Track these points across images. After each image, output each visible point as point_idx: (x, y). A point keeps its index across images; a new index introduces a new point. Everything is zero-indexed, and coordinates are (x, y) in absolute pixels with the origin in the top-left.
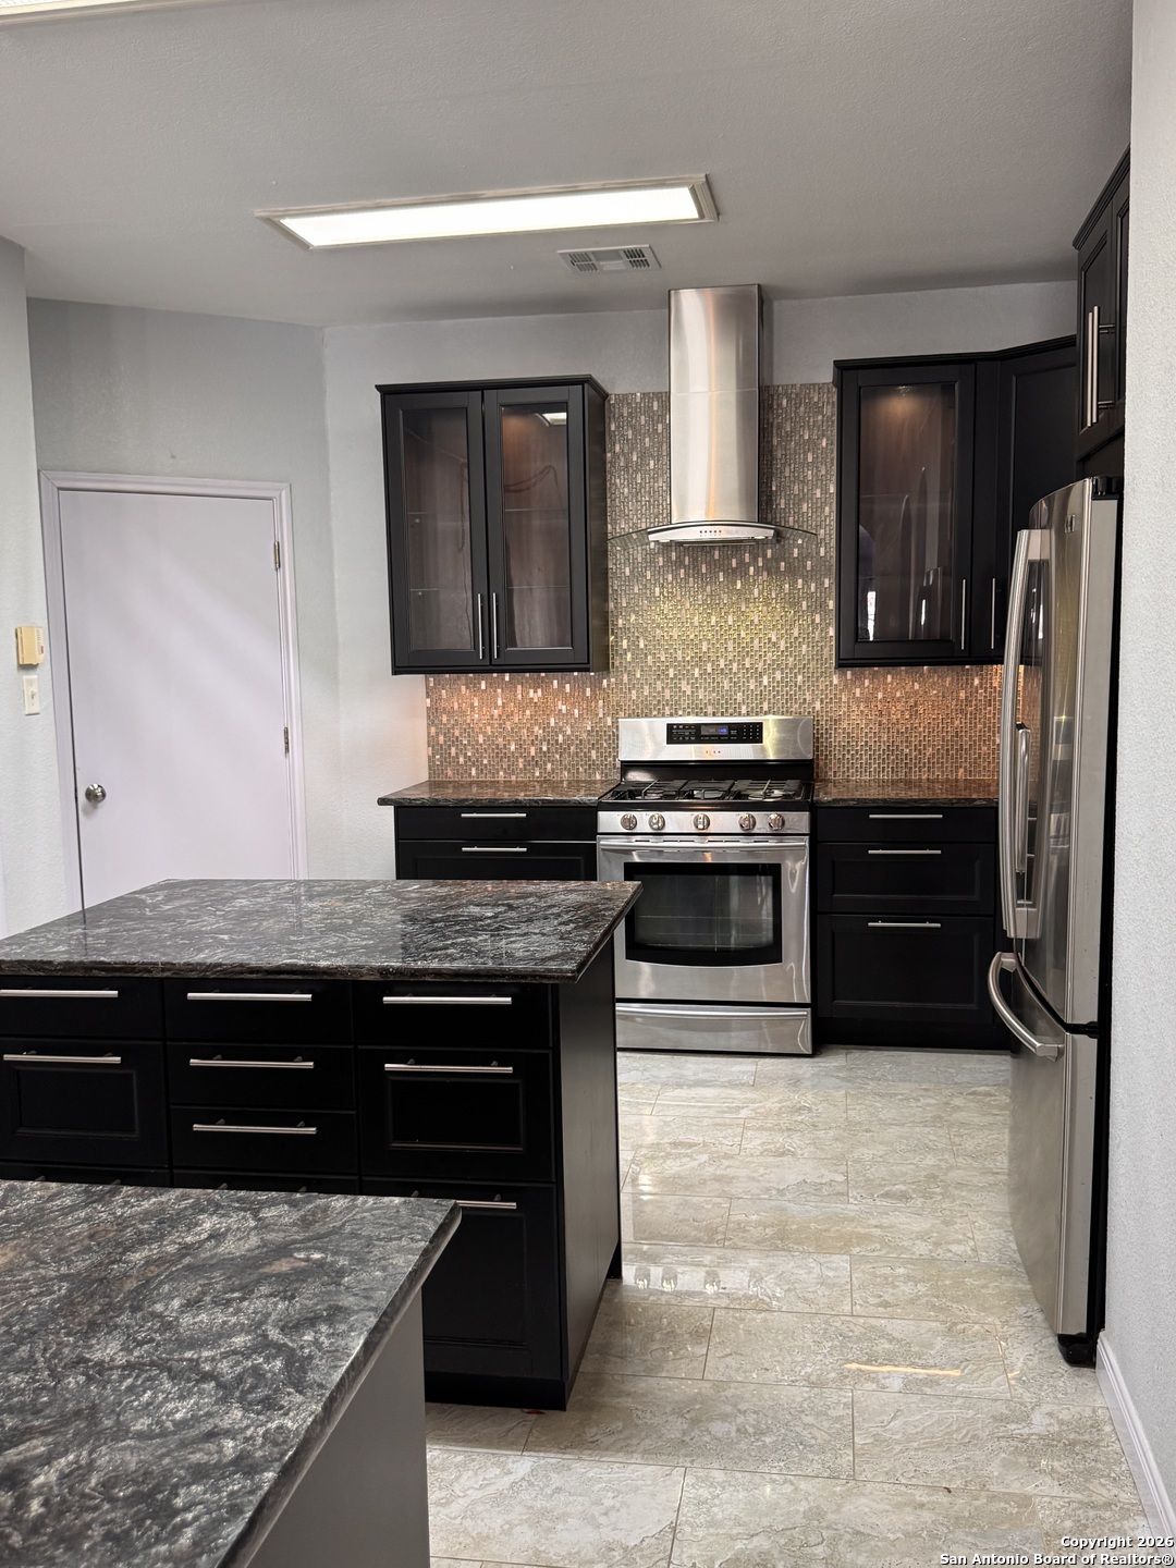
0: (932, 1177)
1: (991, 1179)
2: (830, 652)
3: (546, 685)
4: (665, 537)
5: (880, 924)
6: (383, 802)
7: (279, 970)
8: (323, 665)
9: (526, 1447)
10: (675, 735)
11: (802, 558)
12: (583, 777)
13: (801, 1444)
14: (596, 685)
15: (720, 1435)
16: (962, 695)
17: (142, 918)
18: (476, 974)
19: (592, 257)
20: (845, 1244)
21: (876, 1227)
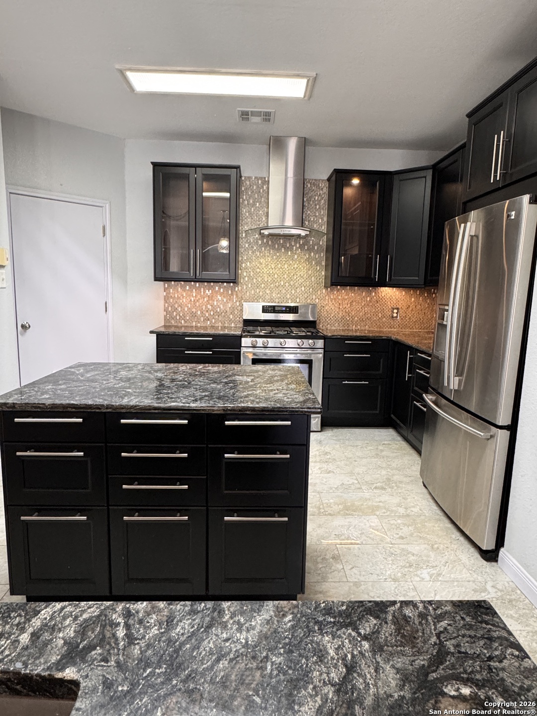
0: (388, 479)
2: (322, 281)
3: (213, 288)
4: (267, 232)
5: (346, 382)
6: (152, 332)
7: (170, 409)
8: (121, 275)
10: (265, 310)
11: (313, 246)
12: (226, 325)
14: (233, 289)
18: (273, 410)
19: (250, 114)
20: (373, 510)
21: (380, 502)
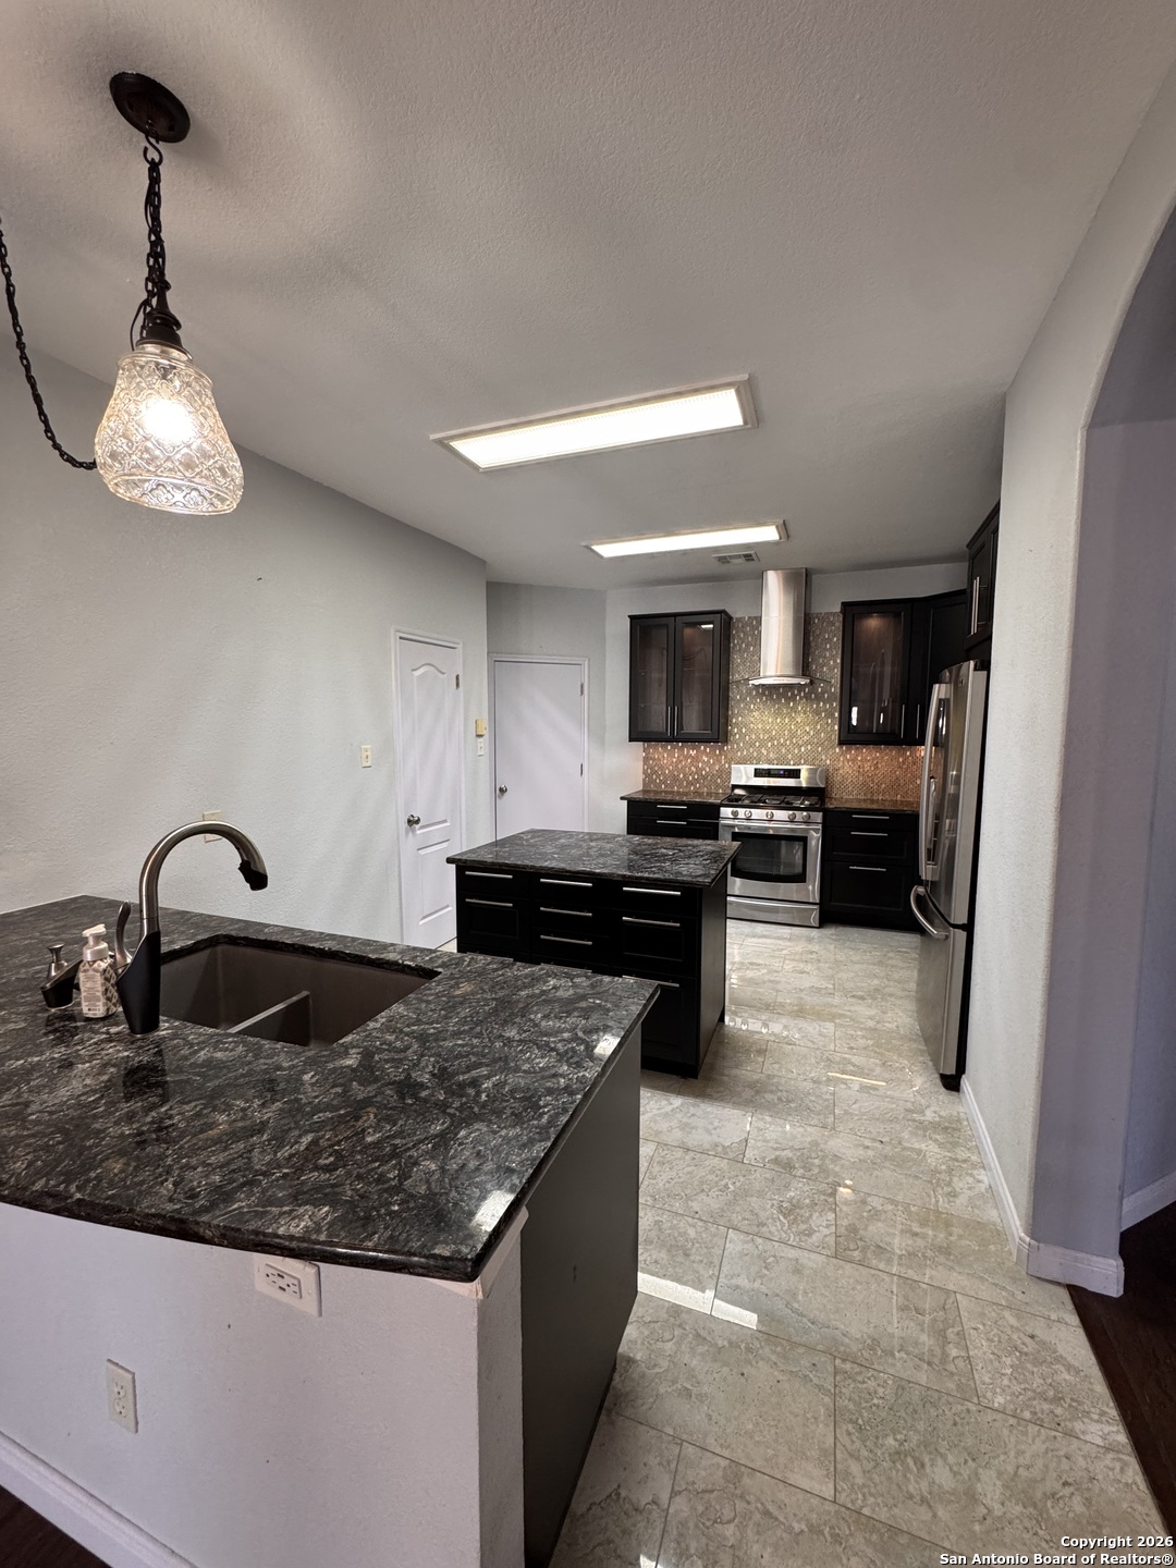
0: (877, 990)
1: (907, 993)
2: (835, 737)
3: (698, 749)
4: (757, 682)
5: (855, 867)
6: (622, 798)
7: (579, 872)
8: (599, 737)
10: (758, 773)
11: (823, 693)
12: (713, 791)
13: (808, 1109)
14: (721, 749)
15: (769, 1100)
16: (901, 760)
17: (522, 845)
18: (665, 881)
19: (728, 558)
20: (832, 1018)
21: (848, 1011)
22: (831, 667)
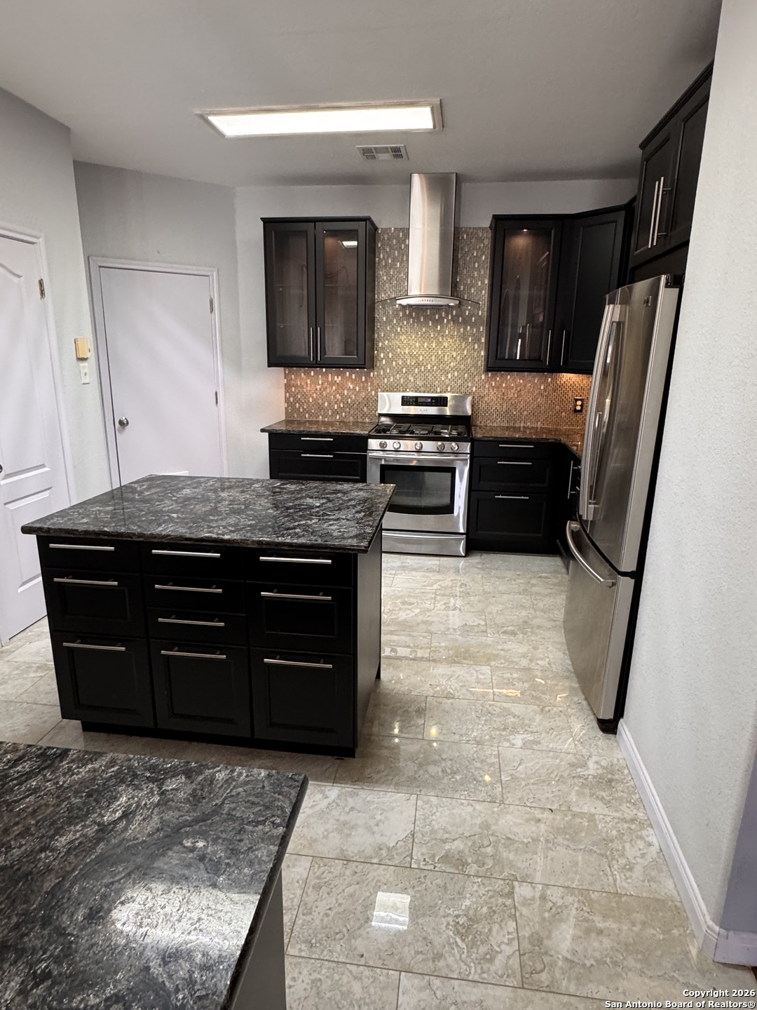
0: (526, 622)
1: (552, 623)
2: (481, 363)
3: (343, 375)
4: (404, 302)
5: (500, 497)
6: (263, 430)
7: (202, 540)
8: (235, 362)
9: (335, 780)
10: (406, 401)
11: (471, 316)
12: (360, 420)
13: (475, 780)
14: (367, 375)
15: (433, 774)
18: (312, 546)
19: (374, 150)
20: (488, 659)
21: (501, 650)
22: (479, 286)
